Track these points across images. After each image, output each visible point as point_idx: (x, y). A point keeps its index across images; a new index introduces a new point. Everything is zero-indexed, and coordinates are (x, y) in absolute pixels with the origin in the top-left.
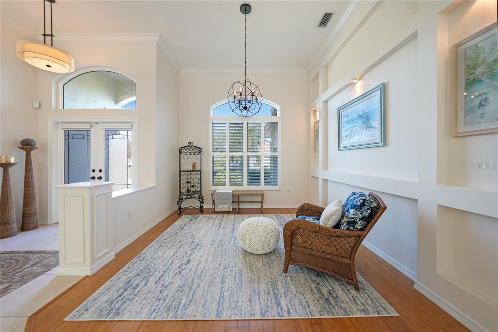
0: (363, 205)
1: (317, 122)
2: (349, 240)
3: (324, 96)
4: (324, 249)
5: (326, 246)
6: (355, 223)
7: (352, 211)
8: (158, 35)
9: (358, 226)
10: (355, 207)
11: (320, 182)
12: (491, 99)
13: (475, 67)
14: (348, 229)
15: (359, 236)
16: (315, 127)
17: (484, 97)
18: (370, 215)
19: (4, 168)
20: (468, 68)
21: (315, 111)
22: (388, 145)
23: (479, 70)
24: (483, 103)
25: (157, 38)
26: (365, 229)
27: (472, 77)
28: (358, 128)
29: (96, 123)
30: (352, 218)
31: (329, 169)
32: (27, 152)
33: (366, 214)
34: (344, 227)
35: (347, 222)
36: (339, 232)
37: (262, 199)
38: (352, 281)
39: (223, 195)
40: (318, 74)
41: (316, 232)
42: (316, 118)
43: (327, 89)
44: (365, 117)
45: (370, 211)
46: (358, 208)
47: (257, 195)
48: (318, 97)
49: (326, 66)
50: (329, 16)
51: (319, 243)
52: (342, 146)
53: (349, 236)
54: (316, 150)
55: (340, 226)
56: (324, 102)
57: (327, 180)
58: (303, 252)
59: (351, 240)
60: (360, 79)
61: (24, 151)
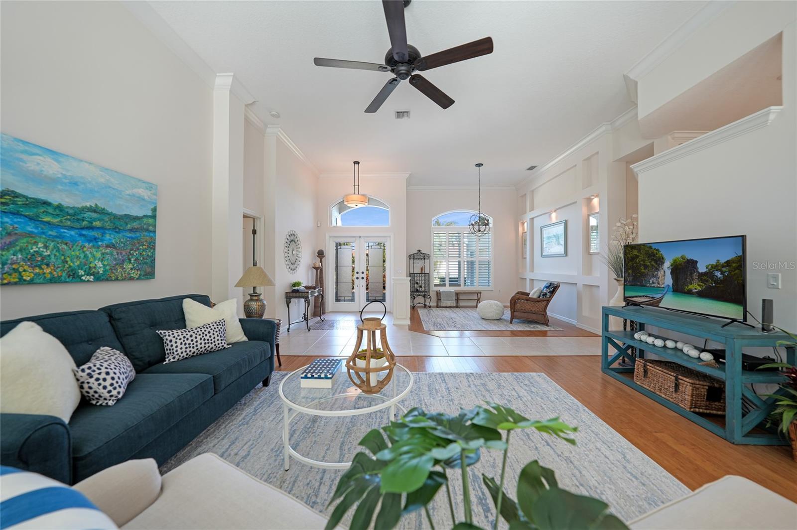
0: (550, 286)
1: (524, 233)
2: (543, 303)
3: (530, 215)
4: (532, 308)
5: (533, 307)
6: (546, 294)
7: (545, 290)
8: (408, 173)
9: (548, 296)
11: (528, 281)
14: (543, 298)
15: (548, 300)
16: (522, 237)
18: (554, 290)
21: (523, 224)
22: (567, 256)
25: (408, 175)
26: (551, 297)
28: (553, 243)
31: (534, 272)
33: (551, 290)
34: (541, 298)
35: (543, 295)
36: (539, 299)
37: (478, 297)
38: (546, 323)
39: (448, 293)
40: (526, 194)
41: (527, 300)
42: (523, 229)
43: (533, 210)
44: (557, 237)
45: (553, 288)
46: (547, 287)
47: (475, 293)
48: (526, 213)
49: (533, 191)
50: (535, 167)
51: (528, 306)
52: (543, 254)
53: (544, 301)
54: (524, 256)
55: (539, 297)
56: (530, 219)
57: (533, 280)
58: (520, 312)
59: (545, 303)
60: (555, 211)
61: (320, 258)
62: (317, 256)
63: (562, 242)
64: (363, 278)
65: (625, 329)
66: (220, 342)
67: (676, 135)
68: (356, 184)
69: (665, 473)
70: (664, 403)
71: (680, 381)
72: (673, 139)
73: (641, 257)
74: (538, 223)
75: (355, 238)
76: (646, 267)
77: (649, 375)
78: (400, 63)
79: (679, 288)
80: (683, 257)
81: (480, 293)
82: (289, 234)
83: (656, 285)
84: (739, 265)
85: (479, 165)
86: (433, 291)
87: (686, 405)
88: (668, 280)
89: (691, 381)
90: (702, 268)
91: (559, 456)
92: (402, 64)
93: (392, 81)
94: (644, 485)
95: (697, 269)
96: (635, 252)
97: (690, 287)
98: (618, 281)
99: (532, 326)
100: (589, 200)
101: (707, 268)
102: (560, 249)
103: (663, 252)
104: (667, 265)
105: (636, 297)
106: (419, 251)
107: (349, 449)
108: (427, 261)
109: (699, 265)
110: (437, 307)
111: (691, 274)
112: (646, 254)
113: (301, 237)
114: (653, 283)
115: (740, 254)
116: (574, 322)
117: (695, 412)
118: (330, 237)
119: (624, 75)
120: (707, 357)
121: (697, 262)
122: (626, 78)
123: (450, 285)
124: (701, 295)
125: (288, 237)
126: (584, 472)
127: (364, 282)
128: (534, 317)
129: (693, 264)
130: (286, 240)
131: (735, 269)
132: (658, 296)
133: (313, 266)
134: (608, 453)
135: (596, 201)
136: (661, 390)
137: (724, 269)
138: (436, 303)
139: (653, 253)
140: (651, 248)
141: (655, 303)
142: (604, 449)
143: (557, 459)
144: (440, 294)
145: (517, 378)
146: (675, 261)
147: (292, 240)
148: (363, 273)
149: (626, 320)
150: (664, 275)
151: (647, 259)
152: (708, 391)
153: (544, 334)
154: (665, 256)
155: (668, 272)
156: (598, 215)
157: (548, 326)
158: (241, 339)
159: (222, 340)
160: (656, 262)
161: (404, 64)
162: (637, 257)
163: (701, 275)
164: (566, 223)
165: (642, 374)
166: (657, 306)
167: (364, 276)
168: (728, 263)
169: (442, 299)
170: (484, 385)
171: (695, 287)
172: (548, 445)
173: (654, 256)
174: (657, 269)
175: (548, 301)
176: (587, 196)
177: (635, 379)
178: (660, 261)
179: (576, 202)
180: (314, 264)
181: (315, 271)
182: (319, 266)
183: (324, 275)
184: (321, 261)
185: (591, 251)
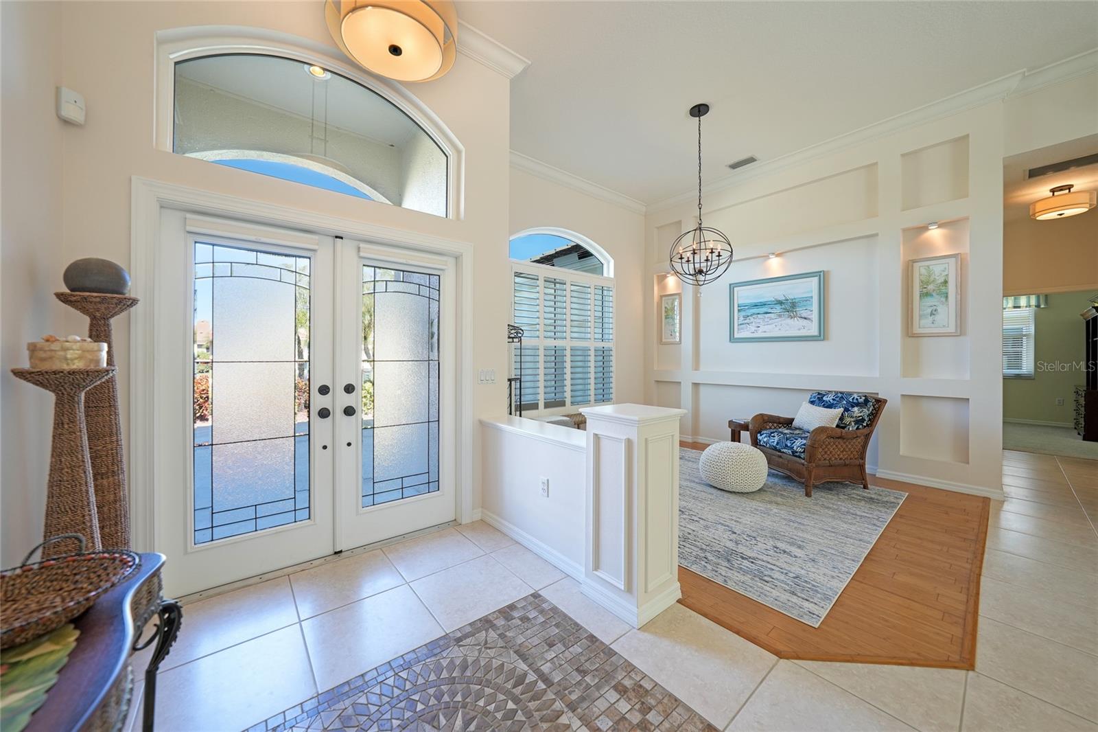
0: (866, 401)
1: (667, 296)
4: (842, 455)
6: (863, 420)
8: (525, 62)
9: (866, 424)
11: (687, 388)
12: (939, 310)
13: (928, 283)
14: (857, 428)
17: (935, 307)
19: (57, 394)
20: (922, 282)
22: (828, 339)
23: (931, 287)
24: (934, 312)
25: (519, 68)
26: (873, 424)
27: (925, 290)
29: (337, 237)
30: (859, 417)
31: (702, 369)
32: (93, 318)
33: (872, 410)
35: (854, 421)
38: (862, 482)
42: (664, 287)
44: (788, 303)
46: (860, 405)
50: (753, 162)
51: (837, 451)
52: (738, 336)
53: (861, 435)
54: (665, 340)
55: (840, 427)
57: (700, 385)
58: (823, 466)
59: (861, 439)
60: (778, 255)
61: (84, 311)
62: (60, 296)
64: (349, 411)
75: (314, 237)
100: (916, 231)
118: (163, 206)
123: (547, 405)
128: (846, 472)
135: (935, 234)
148: (349, 389)
164: (824, 276)
175: (868, 435)
176: (915, 225)
180: (33, 348)
181: (51, 397)
182: (98, 361)
183: (124, 452)
184: (99, 332)
185: (917, 330)
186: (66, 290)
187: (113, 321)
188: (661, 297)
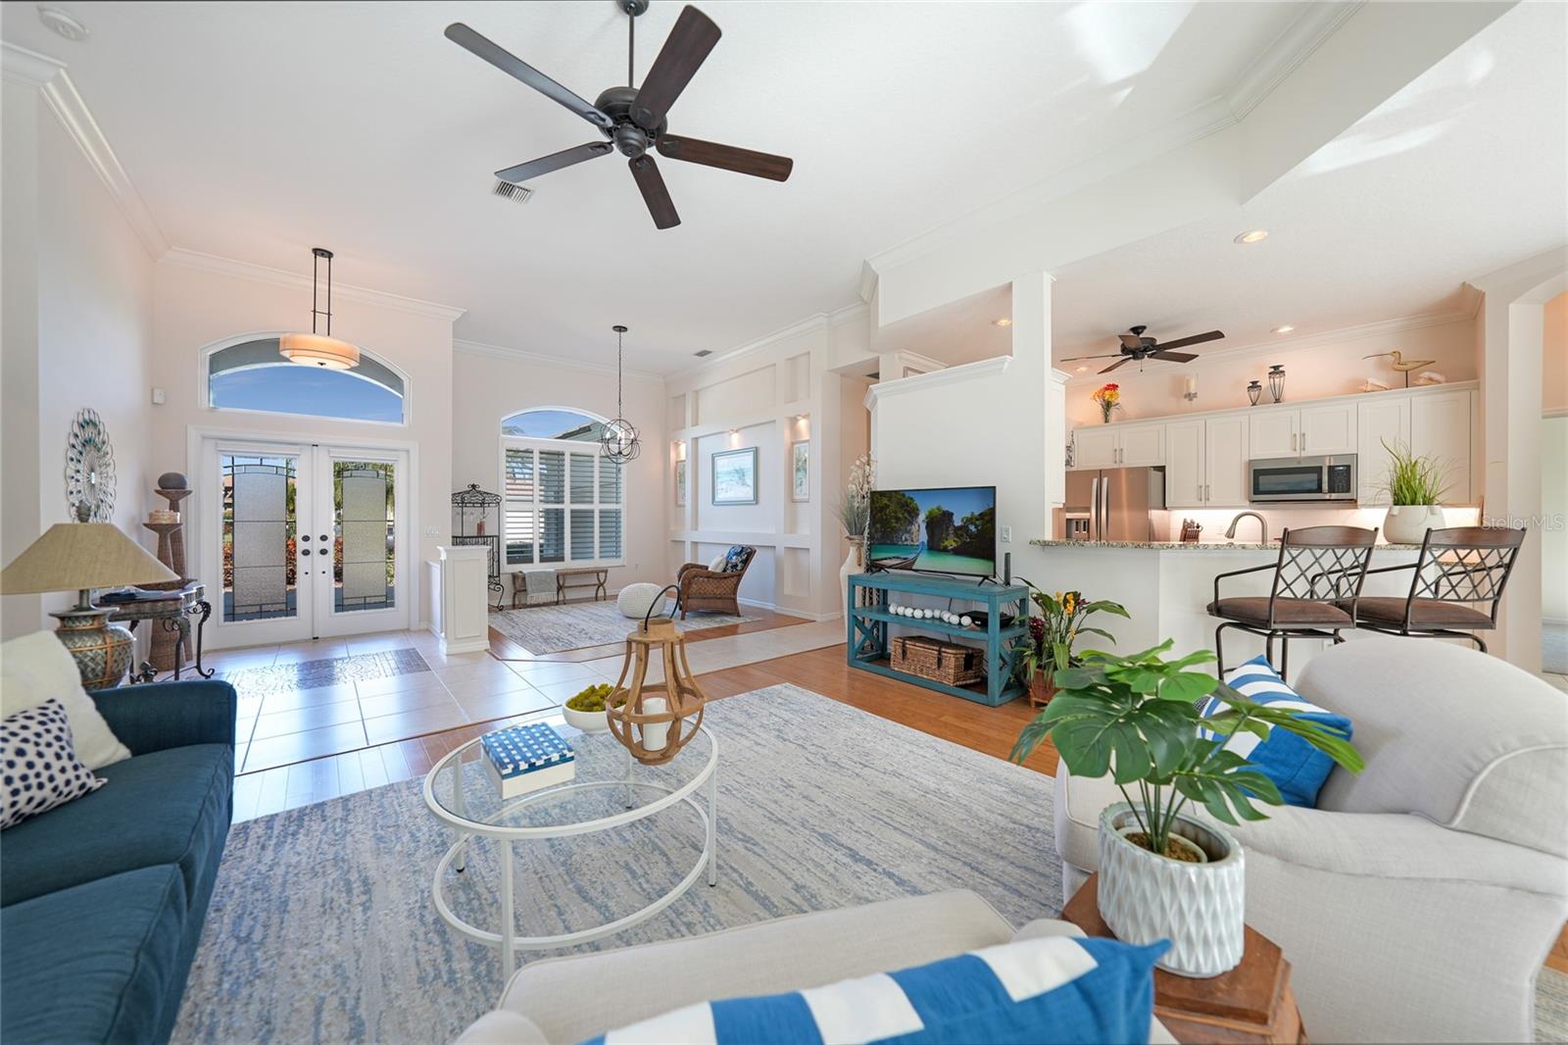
0: (742, 551)
1: (679, 461)
4: (715, 590)
5: (716, 587)
6: (737, 565)
7: (734, 558)
9: (739, 568)
10: (737, 554)
11: (688, 546)
12: (803, 482)
13: (799, 460)
14: (731, 571)
16: (676, 470)
17: (801, 480)
18: (747, 558)
19: (160, 534)
20: (796, 460)
21: (679, 445)
22: (758, 503)
23: (800, 464)
24: (801, 483)
25: (458, 315)
26: (744, 569)
27: (797, 466)
28: (734, 483)
29: (313, 446)
30: (734, 563)
31: (700, 528)
32: (171, 500)
33: (744, 557)
34: (729, 571)
35: (731, 566)
36: (726, 574)
37: (599, 580)
38: (735, 612)
39: (541, 577)
40: (684, 395)
41: (708, 577)
42: (678, 454)
43: (697, 424)
44: (741, 473)
45: (746, 555)
46: (738, 554)
47: (592, 572)
48: (684, 428)
49: (697, 392)
50: (709, 352)
51: (710, 587)
52: (716, 500)
53: (733, 577)
54: (679, 503)
55: (725, 571)
56: (693, 439)
57: (697, 543)
58: (697, 598)
59: (734, 580)
60: (737, 431)
61: (168, 498)
62: (157, 492)
63: (750, 481)
64: (324, 552)
65: (864, 604)
66: (70, 774)
67: (903, 355)
68: (322, 307)
69: (974, 752)
70: (927, 685)
71: (943, 654)
72: (900, 358)
73: (892, 507)
74: (706, 447)
75: (298, 447)
76: (898, 519)
77: (908, 655)
78: (633, 123)
79: (934, 547)
80: (938, 509)
81: (606, 572)
82: (81, 420)
83: (909, 543)
84: (988, 518)
85: (621, 329)
86: (506, 574)
87: (949, 682)
88: (922, 536)
89: (953, 652)
90: (958, 523)
91: (885, 773)
92: (636, 127)
93: (596, 147)
94: (968, 769)
95: (952, 522)
96: (885, 501)
97: (946, 543)
98: (850, 539)
99: (718, 619)
100: (794, 421)
101: (962, 521)
102: (747, 493)
103: (918, 502)
104: (922, 517)
105: (885, 559)
106: (474, 486)
107: (603, 892)
108: (491, 510)
109: (954, 518)
110: (514, 607)
111: (947, 528)
112: (898, 503)
113: (114, 432)
114: (906, 540)
115: (992, 506)
116: (770, 606)
117: (957, 686)
118: (204, 438)
119: (865, 261)
120: (966, 621)
121: (952, 514)
122: (866, 265)
123: (543, 560)
124: (957, 552)
125: (76, 430)
126: (919, 779)
127: (329, 561)
128: (719, 604)
129: (947, 516)
130: (73, 441)
131: (988, 522)
132: (911, 557)
133: (147, 521)
134: (922, 752)
135: (803, 424)
136: (922, 670)
137: (977, 522)
138: (511, 600)
139: (906, 502)
140: (904, 495)
141: (907, 566)
142: (915, 749)
143: (886, 777)
144: (524, 579)
145: (762, 698)
146: (930, 513)
147: (88, 439)
148: (324, 538)
149: (865, 588)
150: (919, 531)
151: (898, 510)
152: (965, 659)
153: (733, 630)
154: (920, 508)
155: (923, 526)
156: (807, 444)
157: (739, 616)
158: (114, 754)
159: (76, 768)
160: (909, 513)
161: (639, 130)
162: (887, 506)
163: (957, 529)
164: (756, 452)
165: (900, 657)
166: (911, 569)
167: (329, 545)
168: (981, 515)
169: (529, 588)
170: (726, 719)
171: (951, 543)
172: (866, 766)
173: (907, 506)
174: (911, 523)
175: (740, 576)
176: (792, 415)
177: (892, 665)
178: (913, 513)
179: (774, 421)
180: (151, 515)
181: (157, 535)
182: (176, 520)
183: (184, 547)
184: (174, 507)
185: (797, 497)
186: (159, 489)
187: (180, 502)
188: (677, 462)
